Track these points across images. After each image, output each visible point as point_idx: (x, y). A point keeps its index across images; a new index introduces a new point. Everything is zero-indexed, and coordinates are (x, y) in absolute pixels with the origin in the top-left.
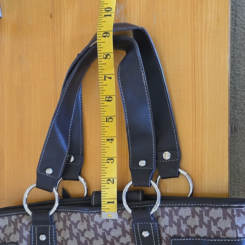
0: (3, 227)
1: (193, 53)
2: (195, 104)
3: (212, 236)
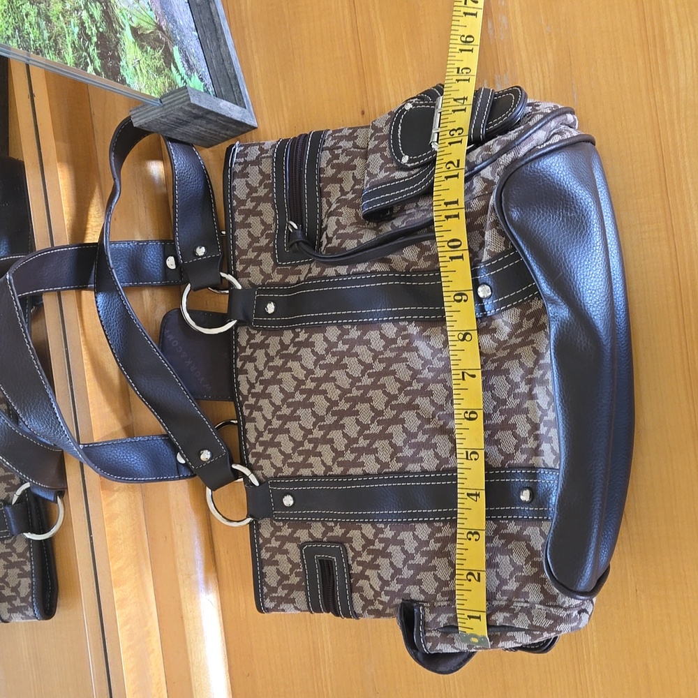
0: (279, 577)
1: (659, 150)
2: (673, 246)
3: (271, 195)
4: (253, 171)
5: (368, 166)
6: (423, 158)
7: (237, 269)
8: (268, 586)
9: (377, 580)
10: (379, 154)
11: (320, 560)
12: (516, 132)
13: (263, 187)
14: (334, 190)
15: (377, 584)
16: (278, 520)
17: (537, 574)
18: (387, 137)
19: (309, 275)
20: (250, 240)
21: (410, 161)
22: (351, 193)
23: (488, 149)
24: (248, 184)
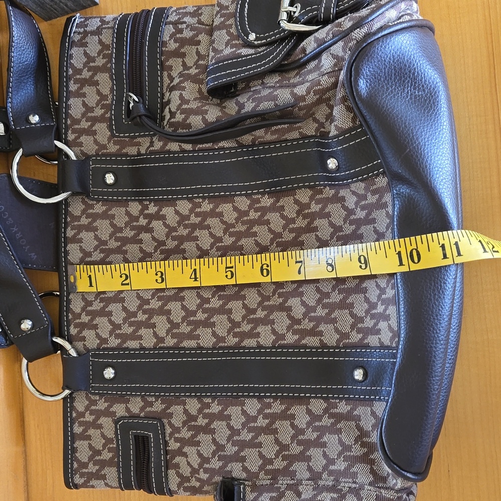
0: (91, 453)
3: (109, 65)
4: (93, 41)
5: (213, 42)
6: (270, 36)
7: (69, 138)
8: (78, 461)
9: (196, 457)
10: (225, 31)
11: (135, 436)
12: (368, 9)
13: (101, 57)
14: (176, 65)
15: (195, 461)
16: (93, 394)
17: (366, 455)
18: (233, 15)
19: (151, 149)
20: (84, 109)
21: (257, 39)
22: (194, 68)
23: (340, 25)
24: (86, 54)
